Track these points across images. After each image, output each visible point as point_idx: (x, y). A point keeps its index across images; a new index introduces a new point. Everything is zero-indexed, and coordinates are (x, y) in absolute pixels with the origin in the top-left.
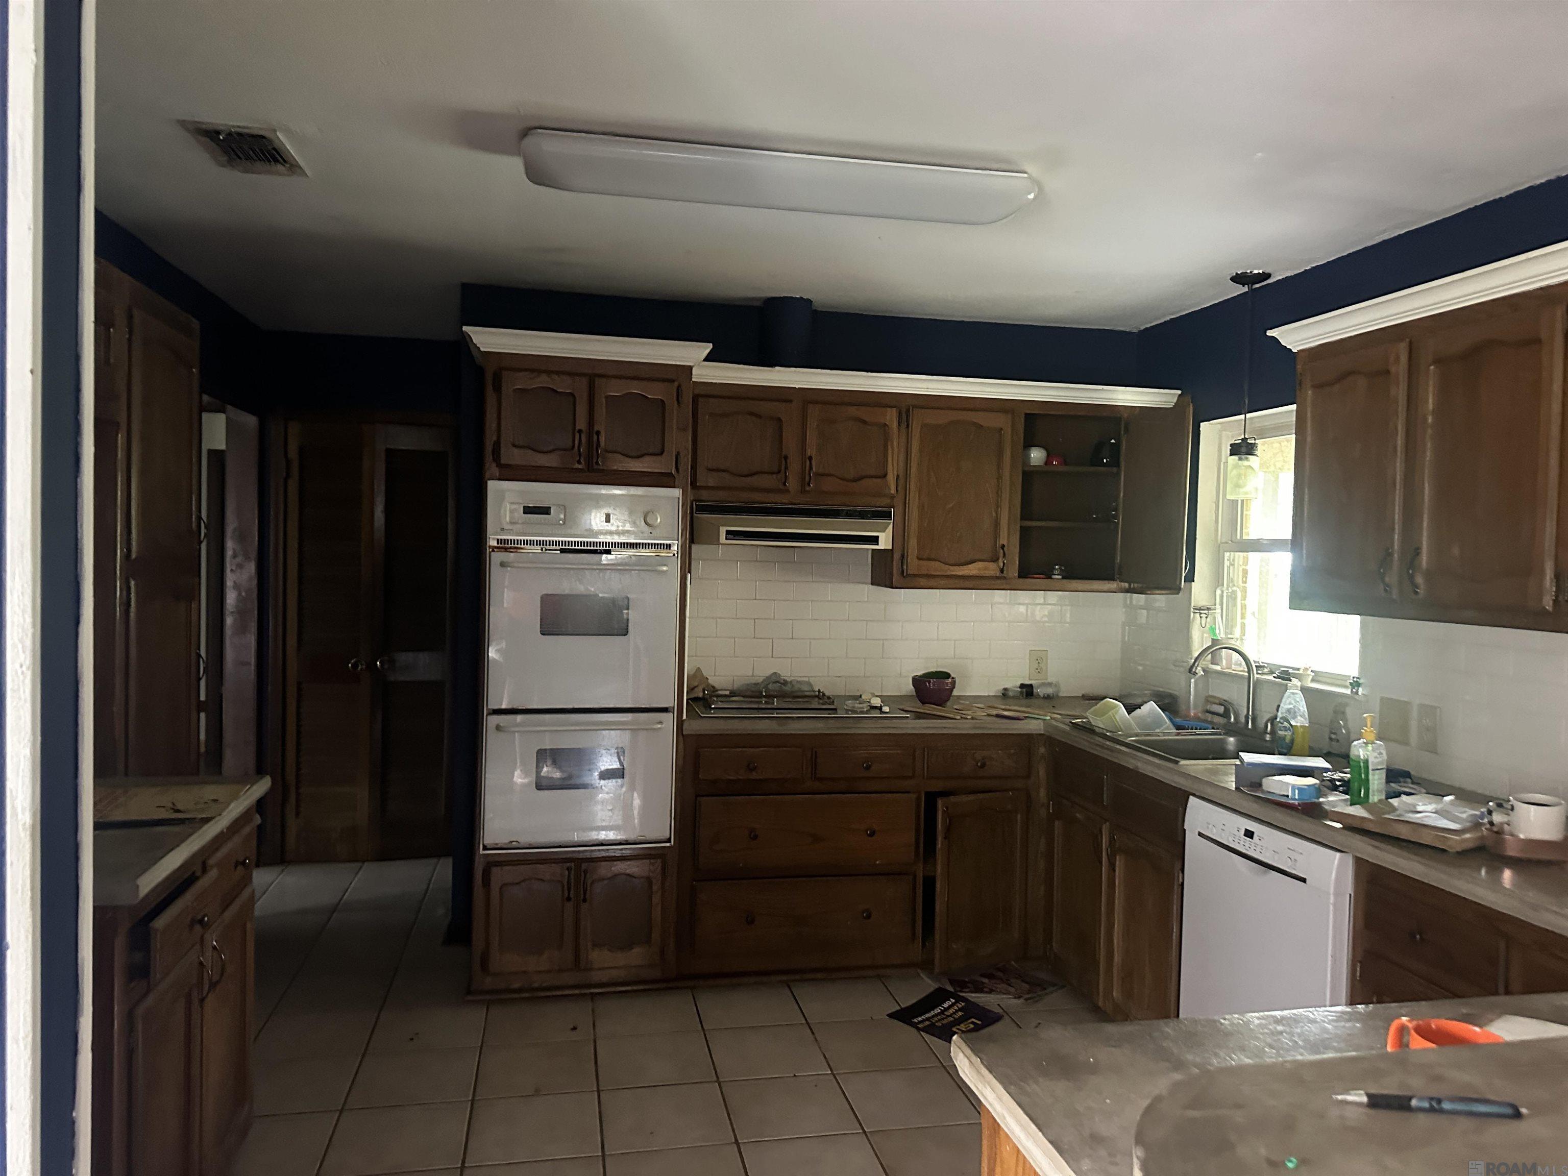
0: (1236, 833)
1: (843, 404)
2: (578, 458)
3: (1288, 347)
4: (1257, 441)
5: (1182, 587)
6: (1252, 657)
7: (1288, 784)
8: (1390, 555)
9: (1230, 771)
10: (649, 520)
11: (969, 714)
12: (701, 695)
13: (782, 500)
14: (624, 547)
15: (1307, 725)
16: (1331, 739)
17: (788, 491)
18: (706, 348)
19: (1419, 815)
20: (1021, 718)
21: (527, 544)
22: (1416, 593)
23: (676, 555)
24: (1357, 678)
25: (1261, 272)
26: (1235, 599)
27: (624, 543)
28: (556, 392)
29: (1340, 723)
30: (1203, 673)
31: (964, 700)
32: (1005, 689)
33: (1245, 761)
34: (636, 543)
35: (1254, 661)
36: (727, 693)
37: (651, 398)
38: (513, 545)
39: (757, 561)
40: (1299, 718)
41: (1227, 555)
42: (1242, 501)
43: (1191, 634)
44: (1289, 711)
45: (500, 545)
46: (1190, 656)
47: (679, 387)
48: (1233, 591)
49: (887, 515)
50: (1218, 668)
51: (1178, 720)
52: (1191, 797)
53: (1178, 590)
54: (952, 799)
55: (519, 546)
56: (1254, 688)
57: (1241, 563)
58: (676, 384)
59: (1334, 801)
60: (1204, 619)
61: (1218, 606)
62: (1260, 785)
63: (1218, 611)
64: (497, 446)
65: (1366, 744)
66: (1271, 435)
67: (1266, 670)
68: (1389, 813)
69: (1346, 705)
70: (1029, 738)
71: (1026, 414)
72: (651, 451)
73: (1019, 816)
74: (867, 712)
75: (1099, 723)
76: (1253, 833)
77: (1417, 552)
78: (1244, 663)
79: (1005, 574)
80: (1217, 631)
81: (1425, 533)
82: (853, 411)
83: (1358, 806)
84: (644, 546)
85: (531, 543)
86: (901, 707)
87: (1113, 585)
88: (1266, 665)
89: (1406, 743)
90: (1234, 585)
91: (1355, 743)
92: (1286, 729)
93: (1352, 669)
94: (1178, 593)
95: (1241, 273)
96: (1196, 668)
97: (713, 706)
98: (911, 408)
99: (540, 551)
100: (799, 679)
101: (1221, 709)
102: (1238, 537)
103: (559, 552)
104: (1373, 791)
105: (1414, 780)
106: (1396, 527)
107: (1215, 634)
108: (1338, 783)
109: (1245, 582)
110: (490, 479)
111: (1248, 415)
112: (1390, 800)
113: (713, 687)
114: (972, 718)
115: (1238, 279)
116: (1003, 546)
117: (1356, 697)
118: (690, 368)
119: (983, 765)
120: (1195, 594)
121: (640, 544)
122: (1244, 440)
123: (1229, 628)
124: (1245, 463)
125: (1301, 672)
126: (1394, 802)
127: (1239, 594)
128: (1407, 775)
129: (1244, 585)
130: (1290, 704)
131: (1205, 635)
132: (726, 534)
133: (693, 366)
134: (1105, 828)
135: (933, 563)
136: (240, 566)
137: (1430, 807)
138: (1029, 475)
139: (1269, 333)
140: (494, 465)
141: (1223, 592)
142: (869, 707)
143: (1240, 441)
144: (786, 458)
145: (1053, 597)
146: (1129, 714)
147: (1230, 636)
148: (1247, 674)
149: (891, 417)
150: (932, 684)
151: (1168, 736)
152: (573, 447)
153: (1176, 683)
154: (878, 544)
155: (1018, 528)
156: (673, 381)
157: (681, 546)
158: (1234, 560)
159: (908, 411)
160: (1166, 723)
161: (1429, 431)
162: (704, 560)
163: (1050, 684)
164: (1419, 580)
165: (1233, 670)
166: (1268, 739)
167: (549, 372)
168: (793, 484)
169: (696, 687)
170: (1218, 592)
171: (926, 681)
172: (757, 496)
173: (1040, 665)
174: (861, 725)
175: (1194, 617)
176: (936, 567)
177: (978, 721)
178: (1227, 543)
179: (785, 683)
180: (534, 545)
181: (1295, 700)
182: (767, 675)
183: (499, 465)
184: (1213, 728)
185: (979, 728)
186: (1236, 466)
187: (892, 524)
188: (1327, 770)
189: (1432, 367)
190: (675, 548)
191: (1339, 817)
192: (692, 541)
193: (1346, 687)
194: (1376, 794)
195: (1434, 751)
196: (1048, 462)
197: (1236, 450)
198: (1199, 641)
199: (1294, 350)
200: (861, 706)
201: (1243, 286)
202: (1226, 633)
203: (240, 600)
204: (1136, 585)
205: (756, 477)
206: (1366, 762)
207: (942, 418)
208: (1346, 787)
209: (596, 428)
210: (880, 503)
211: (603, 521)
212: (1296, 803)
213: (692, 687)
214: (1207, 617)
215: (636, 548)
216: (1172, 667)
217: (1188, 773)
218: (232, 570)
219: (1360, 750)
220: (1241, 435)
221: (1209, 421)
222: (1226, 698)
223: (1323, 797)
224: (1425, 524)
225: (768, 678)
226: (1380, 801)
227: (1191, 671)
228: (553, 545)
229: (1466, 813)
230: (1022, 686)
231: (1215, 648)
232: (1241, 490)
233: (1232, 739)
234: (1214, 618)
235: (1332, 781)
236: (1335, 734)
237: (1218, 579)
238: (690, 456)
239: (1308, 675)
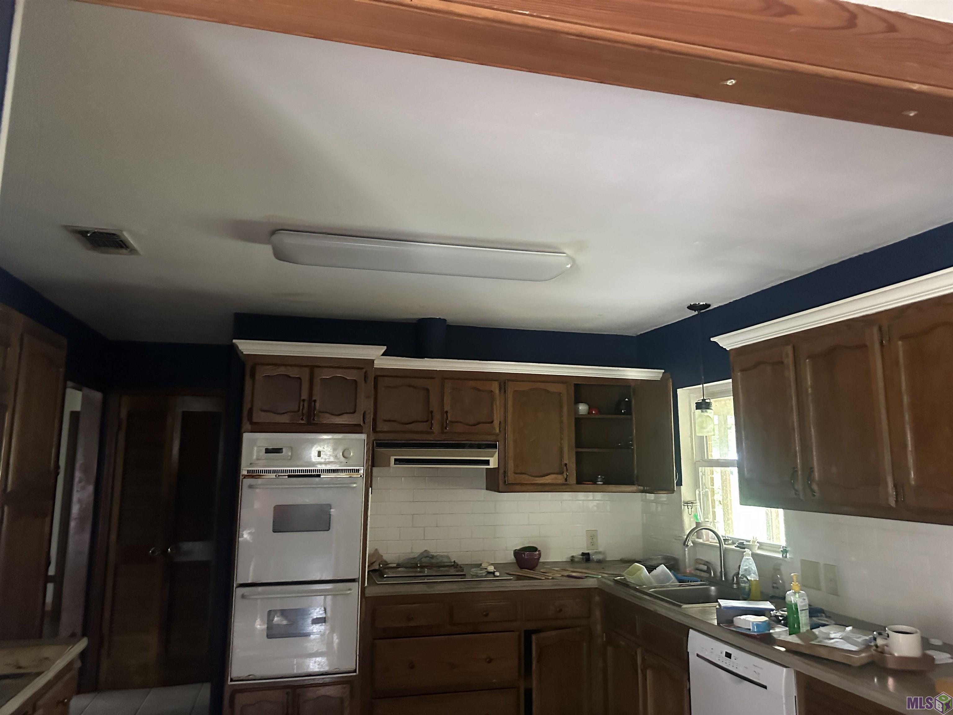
0: (720, 654)
1: (465, 379)
2: (301, 417)
3: (724, 347)
4: (712, 401)
5: (675, 490)
6: (720, 534)
7: (749, 621)
8: (797, 471)
9: (713, 611)
10: (346, 455)
11: (550, 575)
12: (377, 567)
13: (430, 439)
14: (329, 472)
15: (758, 579)
16: (773, 587)
17: (433, 433)
18: (382, 349)
19: (832, 641)
20: (583, 577)
21: (267, 473)
22: (814, 496)
23: (362, 476)
24: (785, 547)
25: (704, 303)
26: (707, 496)
27: (329, 470)
28: (290, 377)
29: (778, 576)
30: (692, 545)
31: (547, 565)
32: (573, 557)
33: (722, 606)
34: (337, 470)
35: (722, 536)
36: (395, 565)
37: (349, 379)
38: (257, 474)
39: (414, 477)
40: (752, 574)
41: (700, 469)
42: (706, 437)
43: (683, 518)
44: (746, 570)
45: (249, 474)
46: (683, 534)
47: (366, 372)
48: (706, 491)
49: (495, 446)
50: (701, 541)
51: (679, 576)
52: (690, 630)
53: (673, 491)
54: (542, 635)
55: (261, 474)
56: (724, 554)
57: (709, 474)
58: (364, 370)
59: (779, 631)
60: (690, 509)
61: (698, 501)
62: (732, 622)
63: (698, 504)
64: (251, 411)
65: (795, 593)
66: (720, 396)
67: (730, 542)
68: (813, 640)
69: (780, 565)
70: (588, 590)
71: (575, 384)
72: (348, 411)
73: (585, 644)
74: (485, 576)
75: (631, 580)
76: (731, 654)
77: (812, 469)
78: (716, 538)
79: (568, 482)
80: (699, 517)
81: (815, 458)
82: (472, 383)
83: (794, 635)
84: (342, 471)
85: (269, 472)
86: (507, 572)
87: (634, 488)
88: (730, 539)
89: (819, 589)
90: (706, 488)
91: (788, 593)
92: (745, 582)
93: (782, 541)
94: (673, 493)
95: (693, 304)
96: (688, 542)
97: (385, 576)
98: (506, 381)
99: (275, 477)
100: (441, 554)
101: (705, 568)
102: (706, 458)
103: (287, 477)
104: (802, 625)
105: (827, 615)
106: (798, 454)
107: (697, 519)
108: (781, 618)
109: (713, 485)
110: (244, 433)
111: (705, 385)
112: (813, 630)
113: (385, 561)
114: (553, 579)
115: (691, 307)
116: (566, 465)
117: (786, 559)
118: (372, 361)
119: (561, 611)
120: (683, 495)
121: (339, 470)
122: (704, 400)
123: (705, 515)
124: (706, 414)
125: (751, 543)
126: (816, 631)
127: (710, 494)
128: (822, 611)
129: (712, 487)
130: (746, 566)
131: (692, 519)
132: (395, 461)
133: (375, 359)
134: (639, 651)
135: (524, 476)
136: (83, 488)
137: (838, 635)
138: (579, 420)
139: (712, 339)
140: (248, 423)
141: (700, 492)
142: (486, 573)
143: (701, 401)
144: (432, 412)
145: (598, 495)
146: (649, 573)
147: (707, 520)
148: (718, 545)
149: (495, 387)
150: (526, 555)
151: (674, 587)
152: (299, 409)
153: (676, 551)
154: (489, 465)
155: (574, 453)
156: (362, 368)
157: (366, 470)
158: (705, 472)
159: (505, 383)
160: (672, 579)
161: (810, 398)
162: (381, 477)
163: (600, 553)
164: (815, 487)
165: (711, 542)
166: (735, 587)
167: (286, 365)
168: (436, 428)
169: (374, 562)
170: (697, 492)
171: (522, 553)
172: (415, 436)
173: (594, 540)
174: (482, 586)
175: (684, 508)
176: (526, 479)
177: (556, 580)
178: (699, 461)
179: (433, 557)
180: (271, 473)
181: (749, 563)
182: (421, 552)
183: (252, 423)
184: (701, 581)
185: (556, 585)
186: (700, 416)
187: (497, 452)
188: (773, 610)
189: (807, 360)
190: (362, 472)
191: (783, 643)
192: (373, 465)
193: (778, 552)
194: (804, 626)
195: (836, 594)
196: (590, 412)
197: (699, 406)
198: (688, 524)
199: (728, 349)
200: (481, 572)
201: (695, 311)
202: (704, 519)
203: (81, 510)
204: (648, 488)
205: (413, 424)
206: (796, 605)
207: (525, 387)
208: (785, 621)
209: (314, 399)
210: (489, 439)
211: (316, 456)
212: (756, 634)
213: (372, 562)
214: (691, 508)
215: (337, 472)
216: (674, 540)
217: (688, 614)
218: (77, 491)
219: (792, 597)
220: (701, 398)
221: (682, 388)
222: (707, 560)
223: (772, 630)
224: (814, 453)
225: (422, 554)
226: (807, 631)
227: (685, 544)
228: (283, 473)
229: (862, 638)
230: (583, 554)
231: (698, 528)
232: (705, 430)
233: (713, 588)
234: (696, 509)
235: (777, 617)
236: (775, 583)
237: (696, 484)
238: (372, 413)
239: (756, 545)
